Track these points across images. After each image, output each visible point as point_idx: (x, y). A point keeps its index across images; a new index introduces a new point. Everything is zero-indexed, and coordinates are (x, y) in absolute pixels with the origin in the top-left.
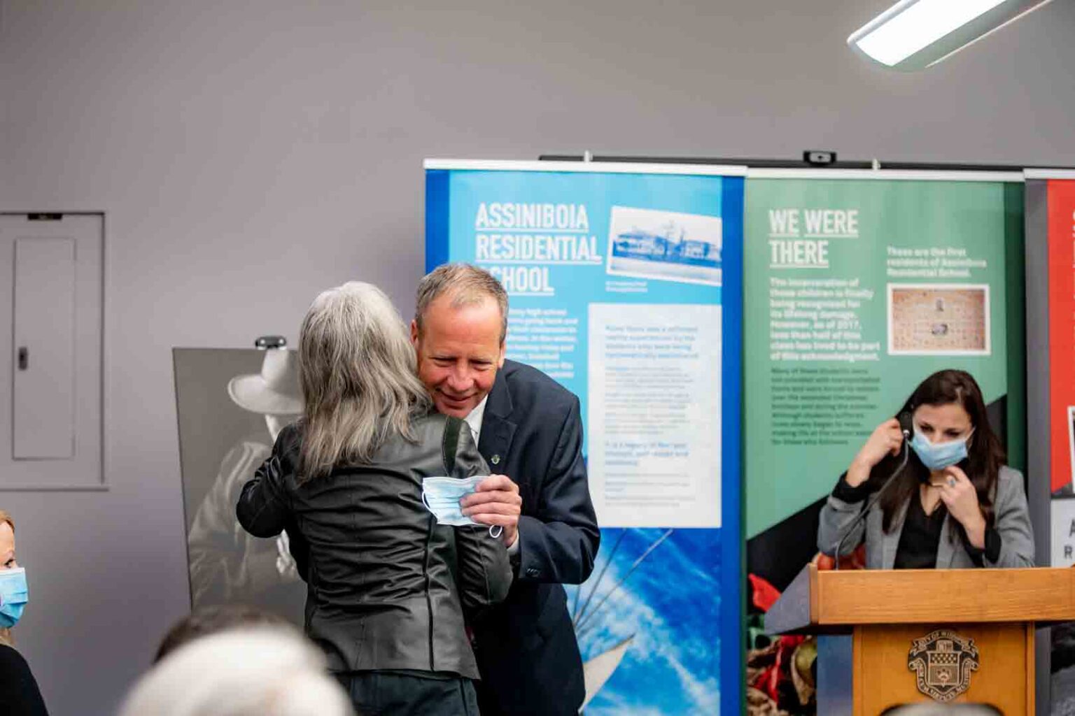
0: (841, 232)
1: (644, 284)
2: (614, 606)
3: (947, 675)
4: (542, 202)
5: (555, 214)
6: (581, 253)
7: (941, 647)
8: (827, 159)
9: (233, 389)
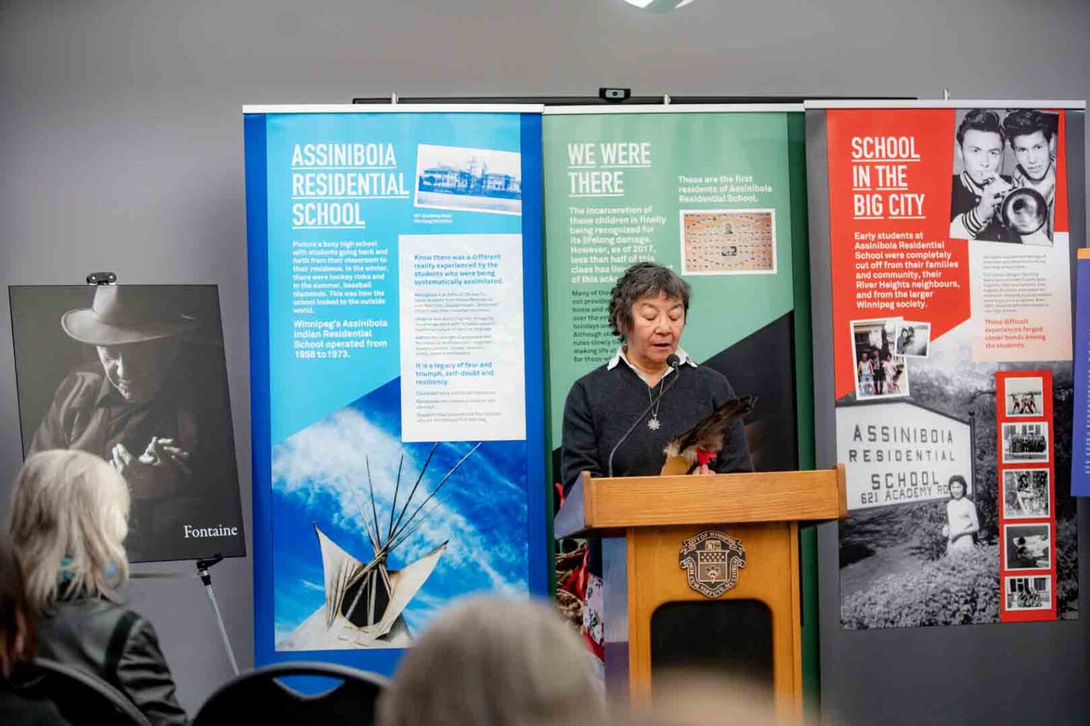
0: (634, 163)
1: (448, 216)
2: (428, 516)
3: (715, 573)
4: (353, 142)
5: (365, 154)
6: (390, 188)
7: (710, 546)
8: (621, 95)
9: (66, 323)
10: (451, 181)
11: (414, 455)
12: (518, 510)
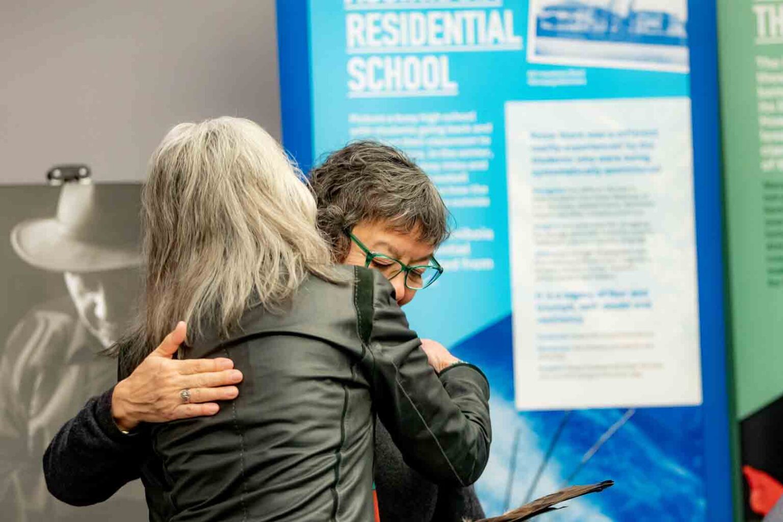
1: (582, 73)
6: (492, 34)
9: (19, 239)
10: (583, 23)
11: (535, 430)
12: (691, 508)
